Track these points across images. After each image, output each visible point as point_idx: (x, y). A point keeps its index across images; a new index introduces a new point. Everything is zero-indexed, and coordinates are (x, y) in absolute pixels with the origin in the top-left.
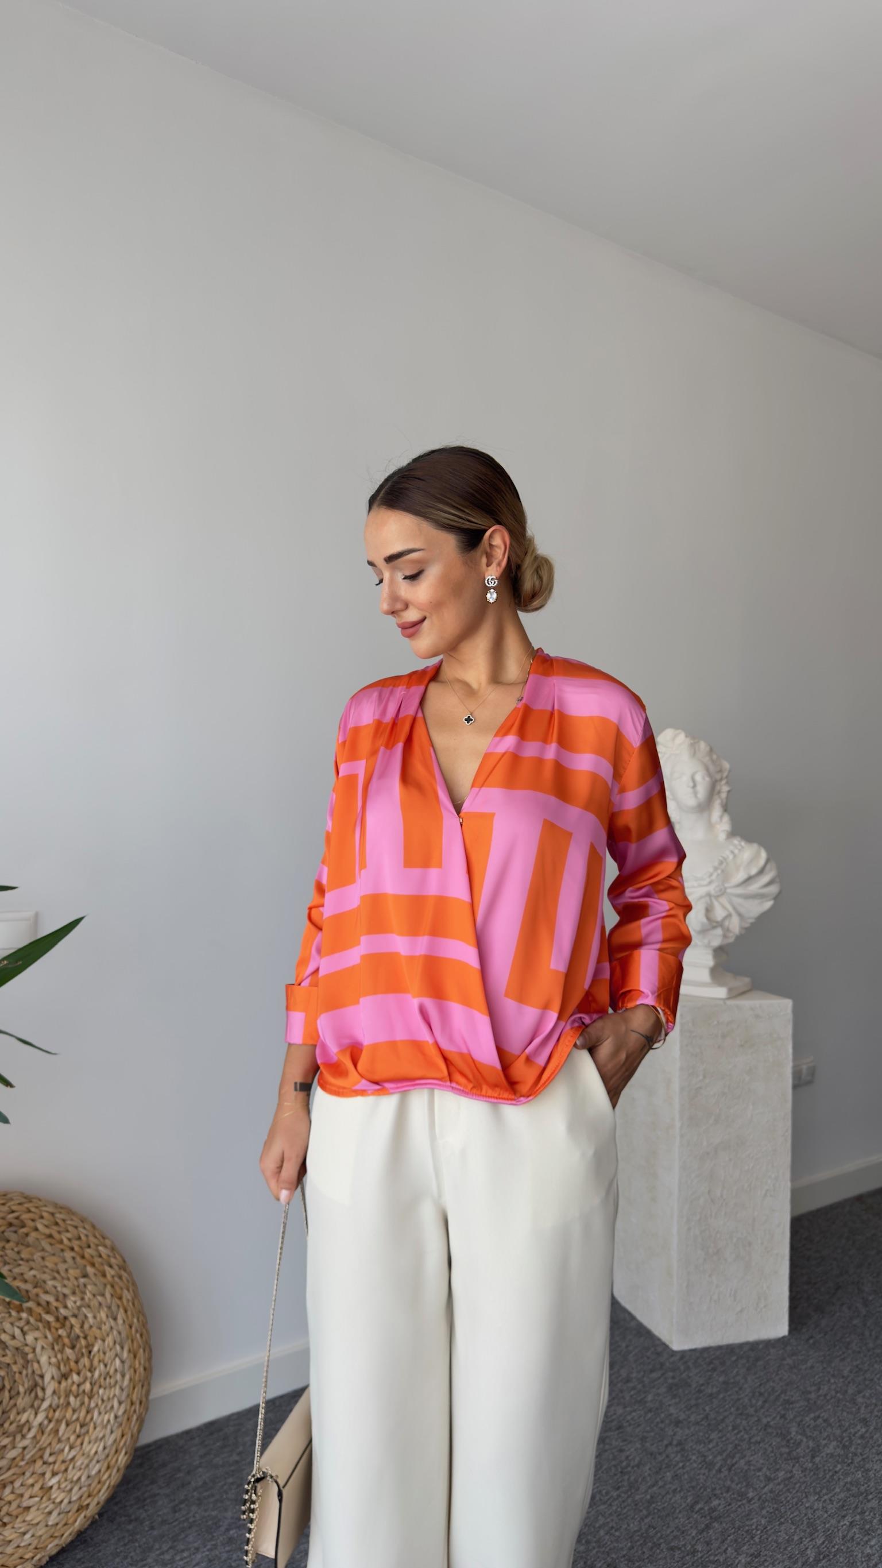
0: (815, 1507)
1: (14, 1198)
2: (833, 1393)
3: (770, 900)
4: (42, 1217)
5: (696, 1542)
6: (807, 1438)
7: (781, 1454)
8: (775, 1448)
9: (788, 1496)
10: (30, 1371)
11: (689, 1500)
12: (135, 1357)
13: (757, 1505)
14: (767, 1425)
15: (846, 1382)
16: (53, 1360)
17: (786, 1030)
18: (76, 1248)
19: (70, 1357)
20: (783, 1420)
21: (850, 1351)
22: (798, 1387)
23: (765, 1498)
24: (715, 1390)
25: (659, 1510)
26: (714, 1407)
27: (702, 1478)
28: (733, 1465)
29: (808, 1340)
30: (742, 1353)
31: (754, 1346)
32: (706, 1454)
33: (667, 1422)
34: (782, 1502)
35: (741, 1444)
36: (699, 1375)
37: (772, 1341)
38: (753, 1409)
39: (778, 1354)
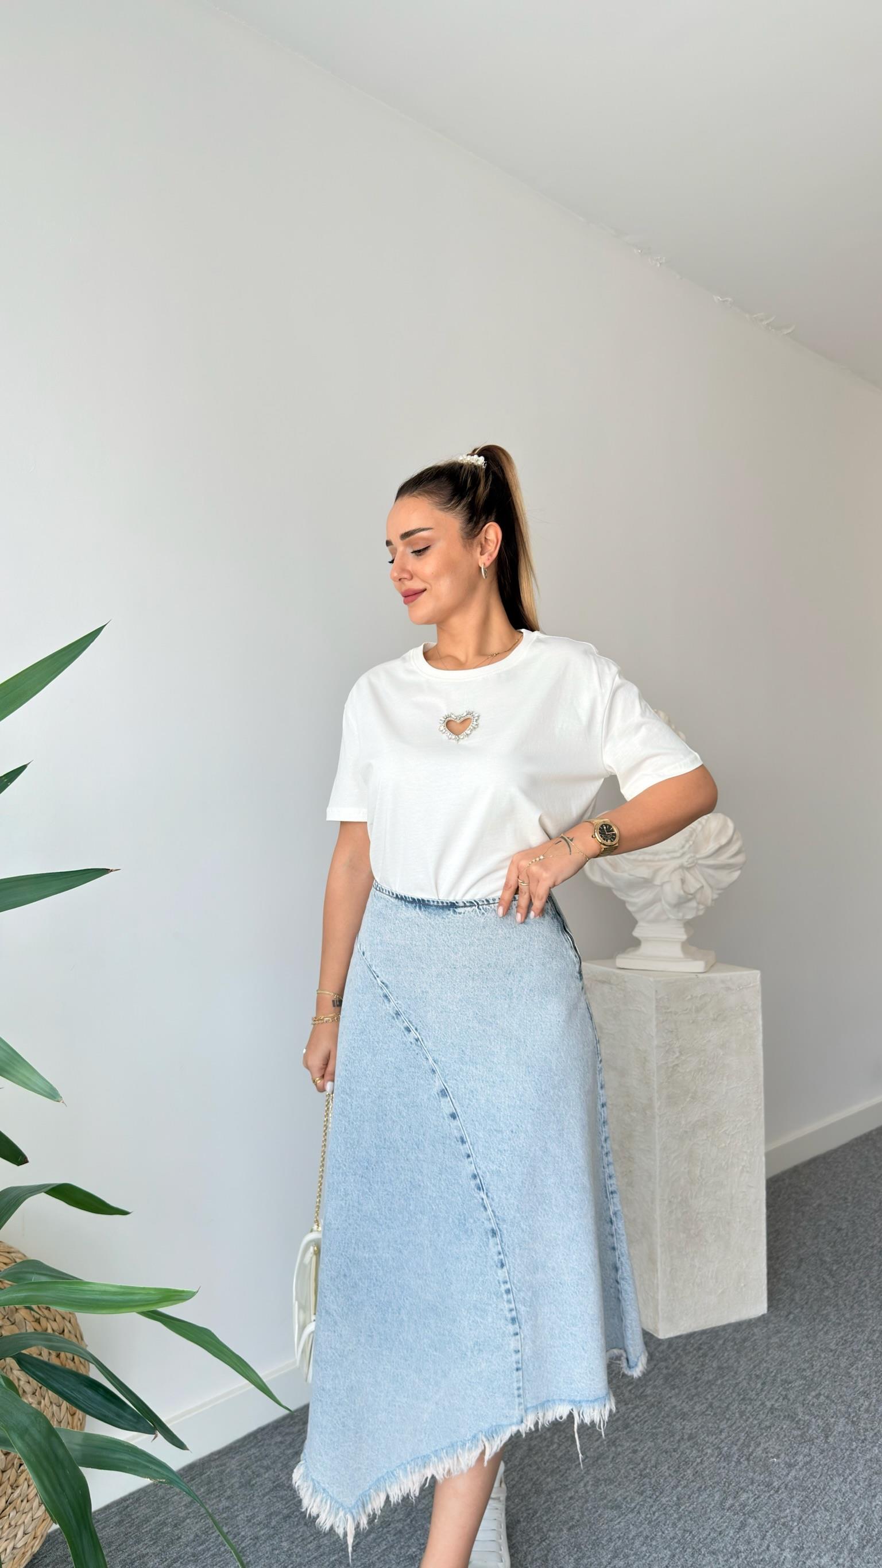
0: (844, 1490)
2: (826, 1368)
5: (736, 1542)
6: (815, 1418)
7: (795, 1438)
8: (786, 1431)
9: (812, 1482)
11: (716, 1498)
13: (784, 1495)
14: (772, 1409)
15: (836, 1357)
17: (755, 1002)
20: (786, 1400)
21: (830, 1323)
22: (791, 1365)
23: (792, 1485)
24: (711, 1377)
25: (690, 1512)
26: (716, 1394)
27: (723, 1471)
28: (750, 1455)
29: (787, 1316)
30: (727, 1335)
31: (738, 1326)
32: (720, 1446)
33: (672, 1415)
34: (809, 1489)
35: (752, 1431)
36: (691, 1362)
37: (753, 1321)
38: (754, 1392)
39: (763, 1333)
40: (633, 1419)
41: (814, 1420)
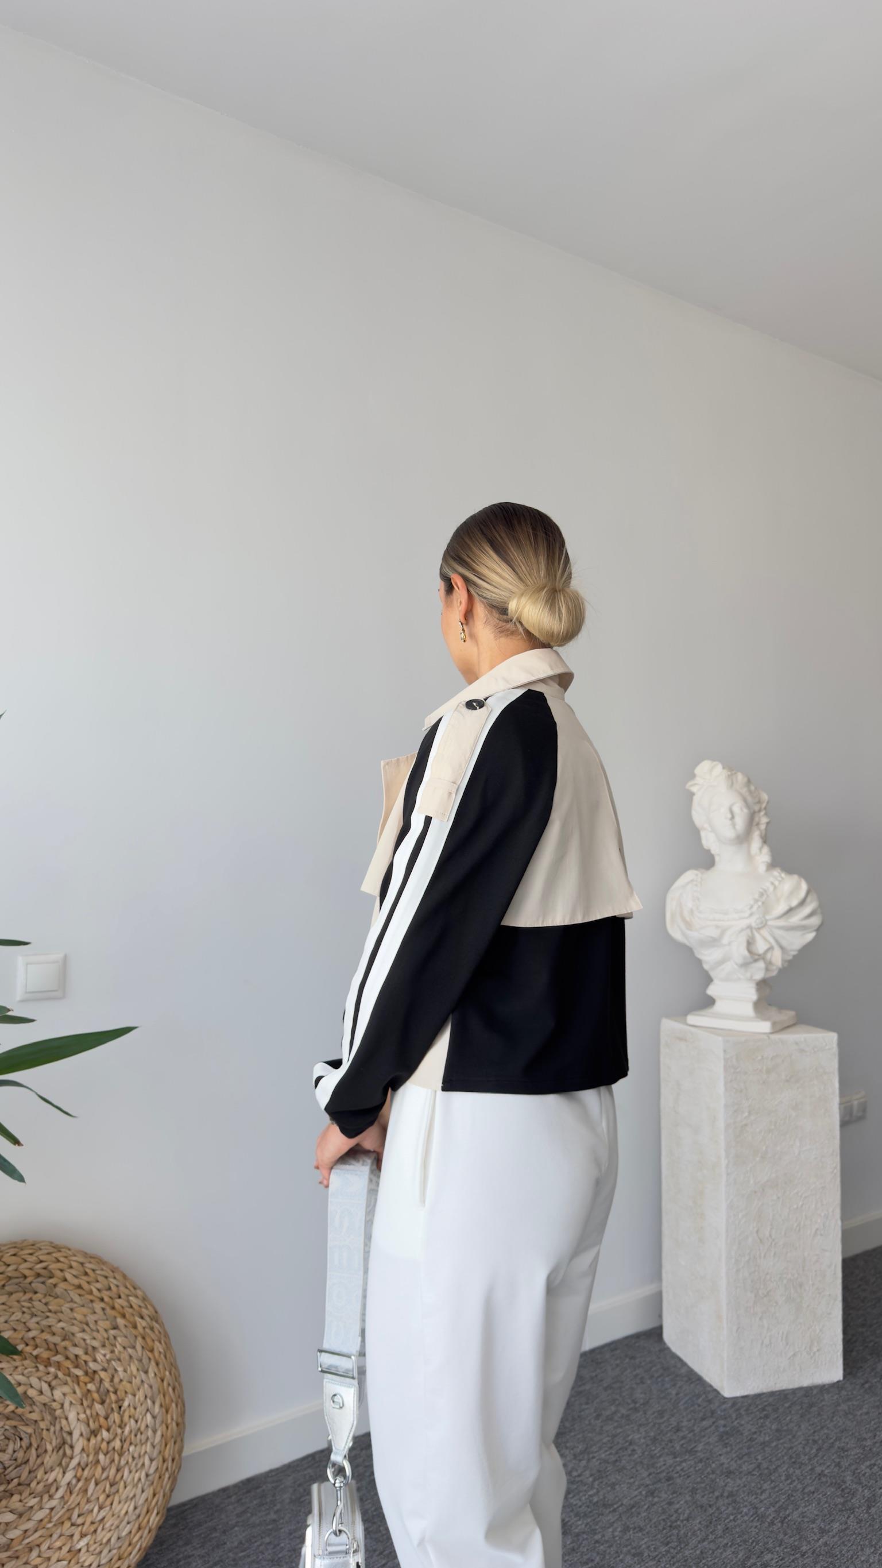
0: (871, 1561)
1: (42, 1248)
3: (811, 932)
4: (71, 1267)
6: (862, 1487)
7: (836, 1505)
8: (829, 1497)
10: (58, 1427)
11: (740, 1556)
12: (167, 1412)
14: (821, 1474)
16: (82, 1416)
17: (832, 1065)
18: (106, 1299)
19: (100, 1413)
20: (838, 1468)
22: (852, 1434)
24: (767, 1439)
26: (767, 1455)
27: (753, 1531)
28: (785, 1518)
29: (863, 1385)
30: (796, 1399)
31: (808, 1391)
32: (757, 1506)
33: (718, 1472)
35: (795, 1495)
36: (751, 1423)
37: (827, 1387)
38: (807, 1457)
39: (833, 1400)
40: (677, 1472)
41: (860, 1490)
